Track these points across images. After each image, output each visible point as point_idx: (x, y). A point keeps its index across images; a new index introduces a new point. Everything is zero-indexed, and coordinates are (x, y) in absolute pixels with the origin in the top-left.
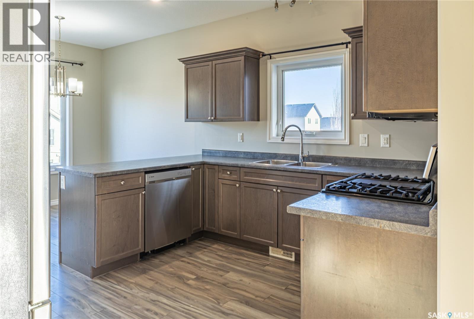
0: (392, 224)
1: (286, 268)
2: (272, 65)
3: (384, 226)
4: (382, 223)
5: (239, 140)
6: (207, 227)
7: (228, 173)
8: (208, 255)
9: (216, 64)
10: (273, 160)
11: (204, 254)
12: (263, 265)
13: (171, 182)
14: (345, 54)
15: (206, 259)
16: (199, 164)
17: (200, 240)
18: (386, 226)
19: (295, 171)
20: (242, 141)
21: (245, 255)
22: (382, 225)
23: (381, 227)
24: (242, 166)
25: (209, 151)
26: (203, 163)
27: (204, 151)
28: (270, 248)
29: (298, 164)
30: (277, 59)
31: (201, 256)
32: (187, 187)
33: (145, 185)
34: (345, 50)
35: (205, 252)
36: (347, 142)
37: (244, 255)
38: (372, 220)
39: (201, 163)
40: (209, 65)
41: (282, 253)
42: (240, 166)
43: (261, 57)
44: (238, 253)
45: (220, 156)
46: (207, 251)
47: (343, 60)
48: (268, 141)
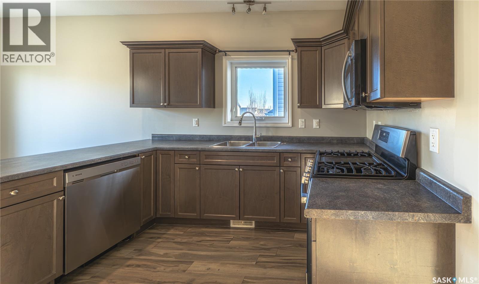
0: (427, 216)
1: (249, 238)
2: (227, 61)
3: (419, 219)
4: (417, 216)
5: (194, 125)
6: (160, 213)
7: (187, 157)
8: (164, 246)
9: (169, 53)
10: (230, 141)
11: (158, 247)
12: (227, 241)
13: (111, 175)
14: (288, 59)
15: (162, 252)
16: (151, 150)
17: (152, 229)
18: (420, 218)
19: (256, 151)
20: (197, 125)
21: (207, 234)
22: (417, 218)
23: (415, 221)
24: (202, 150)
25: (160, 135)
26: (156, 149)
27: (154, 136)
28: (232, 221)
29: (253, 145)
30: (232, 57)
31: (155, 250)
32: (134, 177)
33: (64, 188)
34: (288, 56)
35: (159, 242)
36: (290, 125)
37: (205, 234)
38: (407, 214)
39: (152, 150)
40: (161, 53)
41: (243, 222)
42: (200, 150)
43: (217, 53)
44: (199, 233)
45: (173, 140)
46: (162, 241)
47: (287, 64)
48: (224, 125)
